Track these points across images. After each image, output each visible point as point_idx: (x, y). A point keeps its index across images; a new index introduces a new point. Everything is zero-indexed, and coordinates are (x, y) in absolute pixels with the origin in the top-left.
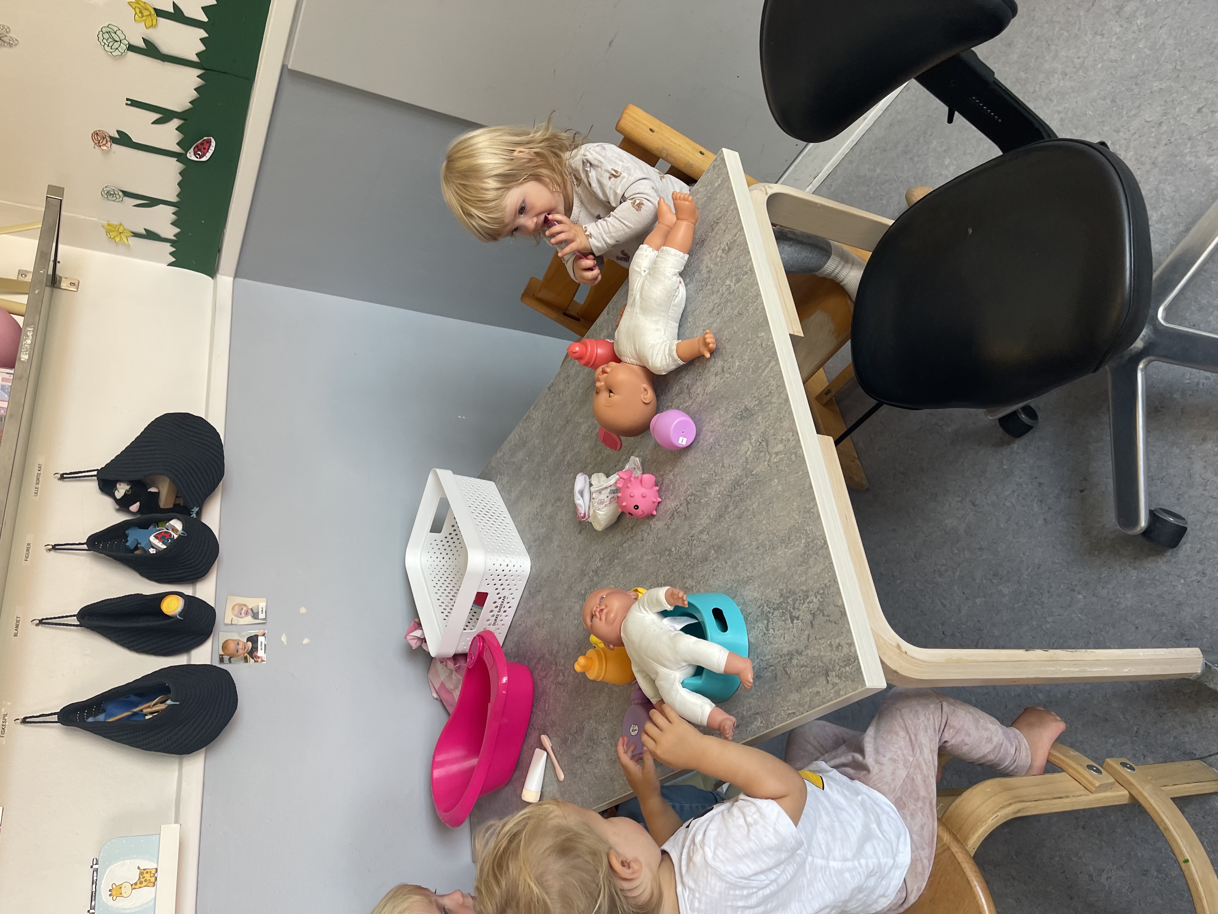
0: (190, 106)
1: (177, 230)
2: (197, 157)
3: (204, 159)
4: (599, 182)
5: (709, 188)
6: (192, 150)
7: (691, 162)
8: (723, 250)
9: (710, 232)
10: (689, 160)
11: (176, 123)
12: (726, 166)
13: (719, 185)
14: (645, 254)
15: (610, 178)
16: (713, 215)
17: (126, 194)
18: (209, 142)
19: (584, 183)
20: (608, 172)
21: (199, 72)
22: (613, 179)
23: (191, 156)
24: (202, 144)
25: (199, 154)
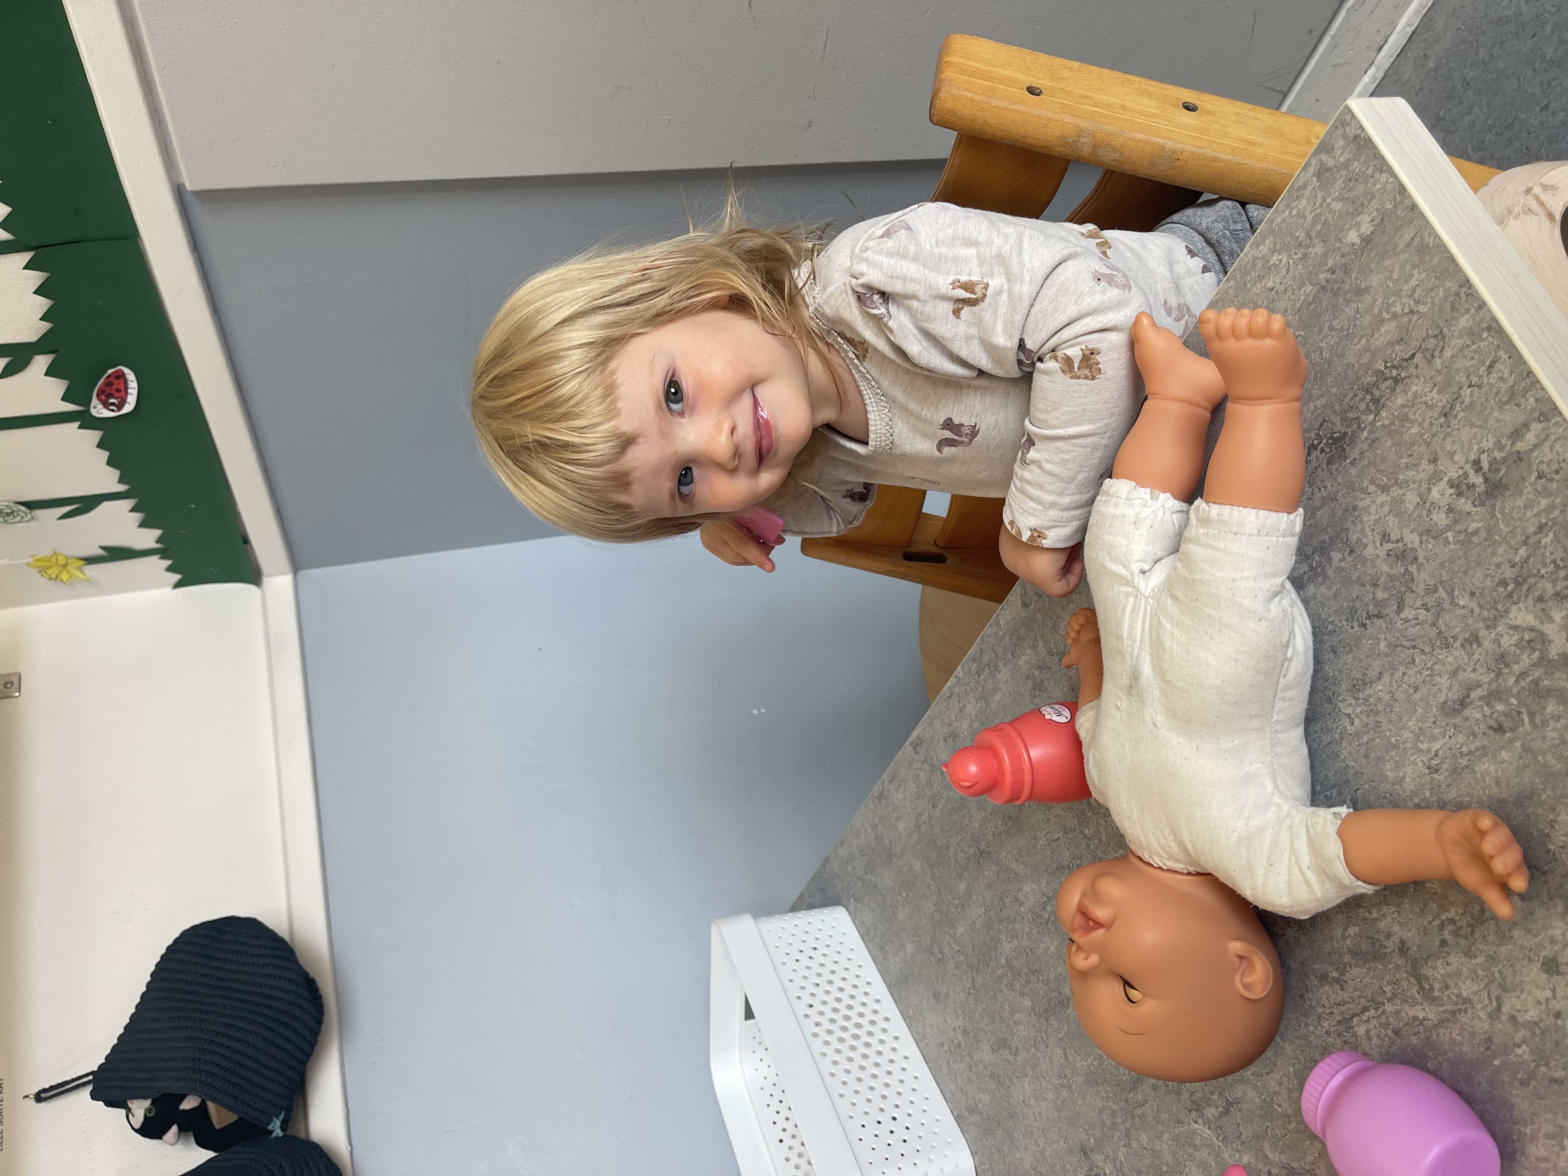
0: (46, 326)
1: (157, 533)
2: (113, 410)
3: (128, 408)
4: (928, 335)
5: (1318, 249)
6: (95, 401)
7: (1169, 144)
8: (1459, 487)
9: (1368, 411)
10: (1160, 141)
11: (41, 362)
12: (1383, 166)
13: (1367, 241)
14: (1131, 512)
15: (956, 313)
16: (1366, 349)
17: (31, 505)
18: (121, 376)
19: (876, 350)
20: (944, 298)
21: (25, 257)
22: (966, 312)
23: (99, 411)
24: (108, 384)
25: (113, 404)
